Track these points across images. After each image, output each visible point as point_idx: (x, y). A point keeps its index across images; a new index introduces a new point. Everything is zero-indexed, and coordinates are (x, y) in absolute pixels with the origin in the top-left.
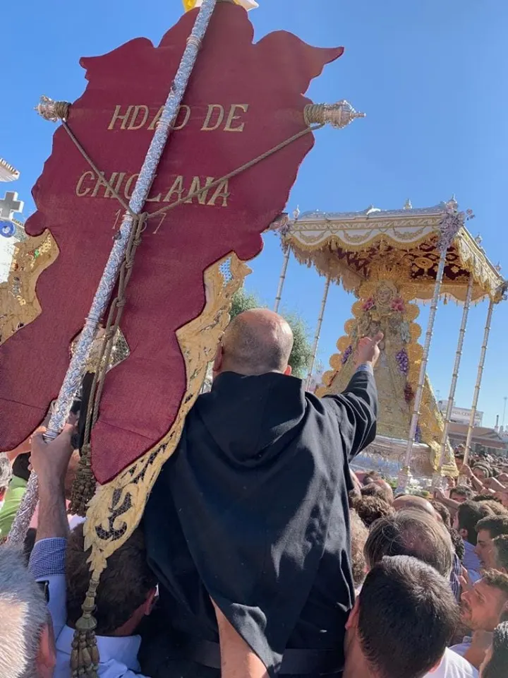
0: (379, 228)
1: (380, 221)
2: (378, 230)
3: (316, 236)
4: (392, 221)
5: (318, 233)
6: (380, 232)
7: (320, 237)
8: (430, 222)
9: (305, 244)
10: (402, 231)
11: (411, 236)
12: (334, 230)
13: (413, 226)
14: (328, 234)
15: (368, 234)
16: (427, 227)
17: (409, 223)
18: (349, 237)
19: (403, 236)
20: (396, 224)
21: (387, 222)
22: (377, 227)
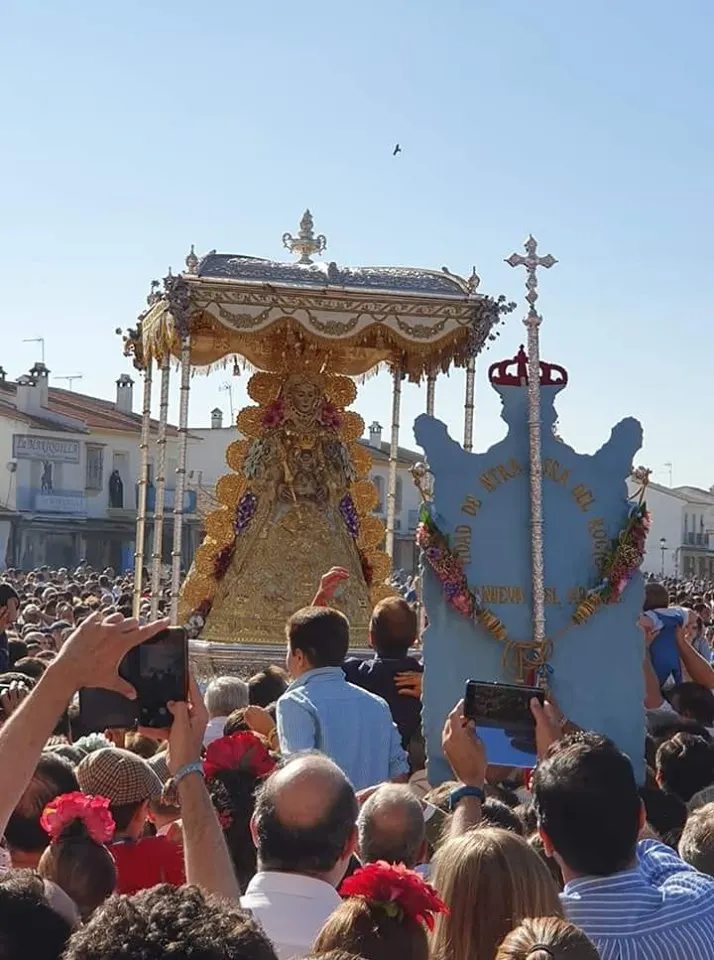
0: (372, 313)
1: (371, 301)
2: (369, 316)
3: (254, 316)
4: (391, 303)
5: (259, 310)
6: (374, 321)
7: (260, 319)
8: (453, 311)
9: (235, 328)
10: (412, 322)
11: (427, 332)
12: (288, 306)
13: (426, 315)
14: (276, 314)
15: (353, 323)
16: (449, 320)
17: (421, 310)
18: (321, 324)
19: (416, 331)
20: (399, 308)
21: (384, 305)
22: (367, 311)
